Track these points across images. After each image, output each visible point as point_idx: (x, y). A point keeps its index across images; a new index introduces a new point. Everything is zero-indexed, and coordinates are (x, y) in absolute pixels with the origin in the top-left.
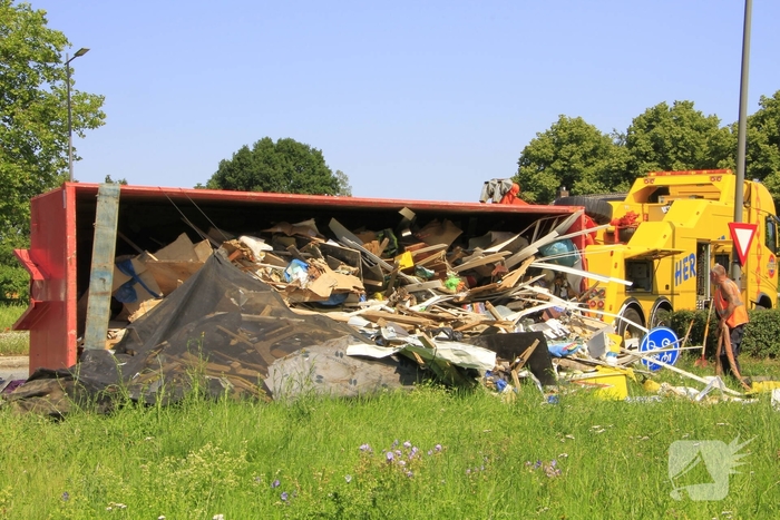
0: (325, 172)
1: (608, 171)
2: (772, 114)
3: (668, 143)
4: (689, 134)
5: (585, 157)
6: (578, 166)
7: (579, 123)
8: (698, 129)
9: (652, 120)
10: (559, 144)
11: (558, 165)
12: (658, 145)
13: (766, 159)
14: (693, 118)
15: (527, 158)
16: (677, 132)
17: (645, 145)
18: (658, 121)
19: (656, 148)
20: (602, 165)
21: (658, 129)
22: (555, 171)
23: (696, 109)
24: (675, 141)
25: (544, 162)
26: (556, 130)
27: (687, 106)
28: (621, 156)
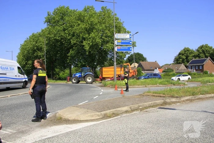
0: (143, 57)
1: (195, 55)
3: (205, 51)
4: (209, 49)
5: (190, 53)
6: (189, 55)
7: (188, 48)
8: (210, 48)
9: (201, 47)
10: (185, 51)
11: (185, 55)
14: (209, 47)
15: (180, 54)
17: (201, 51)
18: (203, 47)
20: (194, 54)
21: (203, 48)
22: (185, 56)
24: (206, 50)
25: (183, 54)
26: (184, 49)
27: (207, 45)
28: (197, 53)
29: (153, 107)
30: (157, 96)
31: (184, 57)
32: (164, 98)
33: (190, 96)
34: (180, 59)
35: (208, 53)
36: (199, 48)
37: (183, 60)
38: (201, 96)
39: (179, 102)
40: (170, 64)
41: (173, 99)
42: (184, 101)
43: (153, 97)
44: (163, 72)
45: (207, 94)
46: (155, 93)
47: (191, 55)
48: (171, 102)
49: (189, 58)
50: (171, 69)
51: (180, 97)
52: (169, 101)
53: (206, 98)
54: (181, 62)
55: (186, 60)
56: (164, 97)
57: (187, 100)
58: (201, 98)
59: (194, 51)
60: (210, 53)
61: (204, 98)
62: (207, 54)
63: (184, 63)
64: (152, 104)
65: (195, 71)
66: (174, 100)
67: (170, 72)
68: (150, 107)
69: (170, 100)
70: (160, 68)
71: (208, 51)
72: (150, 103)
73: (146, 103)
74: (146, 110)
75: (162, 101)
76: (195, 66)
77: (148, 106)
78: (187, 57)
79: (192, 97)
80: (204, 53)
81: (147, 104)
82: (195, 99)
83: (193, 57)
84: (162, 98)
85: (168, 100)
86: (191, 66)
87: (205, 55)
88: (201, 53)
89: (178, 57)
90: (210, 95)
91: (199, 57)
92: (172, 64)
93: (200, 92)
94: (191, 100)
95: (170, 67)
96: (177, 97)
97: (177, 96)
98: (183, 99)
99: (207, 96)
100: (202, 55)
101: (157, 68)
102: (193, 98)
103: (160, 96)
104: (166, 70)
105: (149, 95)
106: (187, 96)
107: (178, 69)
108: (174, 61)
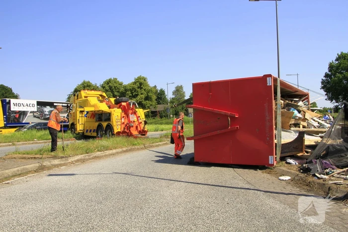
0: (13, 94)
2: (138, 82)
3: (113, 87)
4: (118, 86)
7: (89, 82)
8: (120, 84)
9: (108, 82)
10: (84, 87)
13: (138, 92)
14: (118, 82)
15: (75, 90)
16: (115, 85)
17: (107, 88)
18: (110, 82)
19: (110, 89)
21: (110, 84)
23: (118, 80)
24: (115, 87)
26: (83, 84)
27: (116, 79)
29: (20, 175)
30: (29, 158)
32: (41, 160)
33: (82, 154)
35: (118, 92)
36: (105, 82)
38: (98, 154)
39: (64, 165)
41: (55, 160)
42: (72, 163)
43: (23, 160)
45: (107, 150)
46: (28, 154)
48: (52, 165)
51: (66, 157)
52: (49, 164)
53: (106, 156)
56: (41, 158)
57: (78, 161)
58: (98, 157)
59: (98, 87)
60: (120, 91)
61: (103, 156)
62: (116, 93)
64: (18, 171)
66: (56, 162)
68: (14, 176)
69: (50, 162)
71: (118, 88)
72: (16, 169)
73: (7, 171)
74: (6, 182)
75: (37, 165)
77: (11, 175)
79: (85, 156)
80: (112, 92)
81: (9, 172)
82: (90, 159)
84: (37, 161)
85: (46, 163)
87: (113, 94)
90: (111, 152)
93: (97, 147)
94: (83, 161)
96: (62, 157)
97: (62, 155)
98: (70, 160)
99: (107, 153)
102: (87, 157)
103: (35, 158)
105: (15, 158)
106: (77, 155)
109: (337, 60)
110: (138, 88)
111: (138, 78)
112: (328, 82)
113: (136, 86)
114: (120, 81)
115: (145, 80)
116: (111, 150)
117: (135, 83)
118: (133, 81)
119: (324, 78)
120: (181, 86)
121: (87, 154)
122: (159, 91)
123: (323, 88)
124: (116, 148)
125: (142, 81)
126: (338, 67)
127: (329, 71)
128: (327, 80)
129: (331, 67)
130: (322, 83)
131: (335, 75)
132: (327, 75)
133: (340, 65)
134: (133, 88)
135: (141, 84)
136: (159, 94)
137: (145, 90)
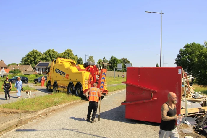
1: (42, 58)
2: (67, 52)
3: (52, 55)
4: (55, 54)
5: (38, 56)
6: (37, 57)
7: (37, 51)
9: (49, 51)
10: (34, 53)
11: (33, 56)
12: (50, 55)
15: (28, 55)
16: (53, 53)
17: (48, 55)
18: (50, 51)
19: (50, 56)
20: (41, 57)
21: (50, 53)
22: (33, 57)
24: (53, 55)
25: (31, 56)
26: (33, 51)
27: (54, 50)
28: (44, 56)
30: (9, 113)
31: (32, 59)
32: (19, 115)
33: (44, 109)
34: (28, 60)
36: (47, 51)
37: (31, 61)
39: (34, 118)
40: (18, 65)
42: (39, 116)
43: (5, 115)
44: (10, 72)
45: (59, 104)
46: (7, 108)
47: (38, 58)
48: (27, 119)
49: (37, 60)
50: (18, 70)
51: (35, 112)
52: (24, 118)
53: (59, 109)
54: (29, 63)
55: (34, 62)
56: (18, 113)
57: (42, 114)
58: (54, 110)
59: (42, 54)
61: (57, 109)
63: (32, 64)
65: (42, 73)
66: (29, 116)
67: (18, 73)
69: (25, 116)
70: (6, 68)
71: (54, 55)
75: (17, 120)
76: (42, 68)
78: (35, 59)
80: (51, 57)
83: (41, 59)
84: (16, 116)
86: (39, 69)
87: (51, 59)
88: (48, 56)
89: (26, 58)
90: (62, 106)
91: (46, 60)
92: (19, 64)
94: (46, 114)
95: (18, 67)
96: (32, 112)
97: (32, 110)
98: (38, 113)
99: (59, 107)
100: (49, 58)
101: (3, 68)
103: (13, 112)
104: (13, 71)
106: (42, 109)
107: (26, 71)
108: (21, 62)
109: (184, 47)
110: (67, 56)
111: (67, 50)
112: (179, 60)
113: (65, 55)
114: (56, 51)
115: (71, 52)
116: (62, 104)
117: (65, 53)
118: (64, 52)
119: (177, 58)
120: (92, 56)
121: (48, 109)
122: (79, 59)
123: (176, 63)
124: (64, 103)
125: (69, 52)
126: (185, 52)
127: (180, 54)
128: (178, 59)
129: (181, 52)
130: (176, 60)
131: (183, 56)
132: (178, 56)
133: (186, 50)
134: (64, 56)
135: (69, 54)
136: (79, 60)
137: (71, 57)
